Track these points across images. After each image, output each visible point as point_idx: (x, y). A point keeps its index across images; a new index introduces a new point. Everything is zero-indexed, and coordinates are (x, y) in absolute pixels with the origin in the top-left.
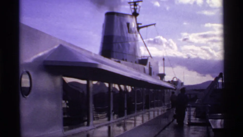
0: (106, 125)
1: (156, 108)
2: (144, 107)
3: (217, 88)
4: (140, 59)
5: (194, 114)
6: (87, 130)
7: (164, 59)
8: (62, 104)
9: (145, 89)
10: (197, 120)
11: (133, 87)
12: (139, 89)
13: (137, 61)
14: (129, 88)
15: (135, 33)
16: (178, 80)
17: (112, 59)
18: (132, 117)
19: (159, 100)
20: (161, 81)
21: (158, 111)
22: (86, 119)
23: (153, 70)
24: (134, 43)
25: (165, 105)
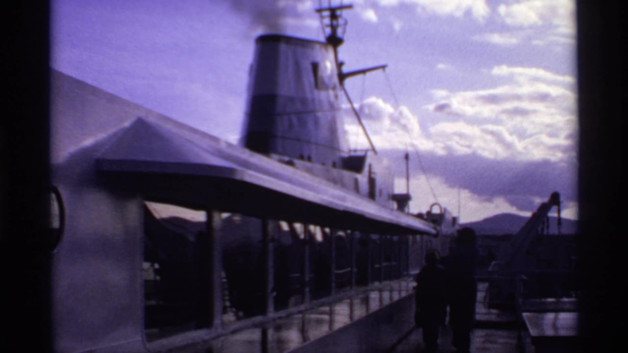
0: (256, 326)
1: (387, 283)
2: (354, 280)
3: (545, 232)
4: (346, 155)
5: (485, 297)
6: (206, 338)
7: (407, 157)
8: (142, 270)
9: (358, 234)
10: (493, 315)
11: (327, 230)
12: (341, 233)
13: (339, 162)
14: (315, 229)
15: (334, 88)
16: (443, 211)
17: (274, 156)
18: (323, 305)
19: (394, 263)
20: (399, 214)
21: (391, 290)
23: (379, 185)
24: (329, 114)
25: (409, 276)
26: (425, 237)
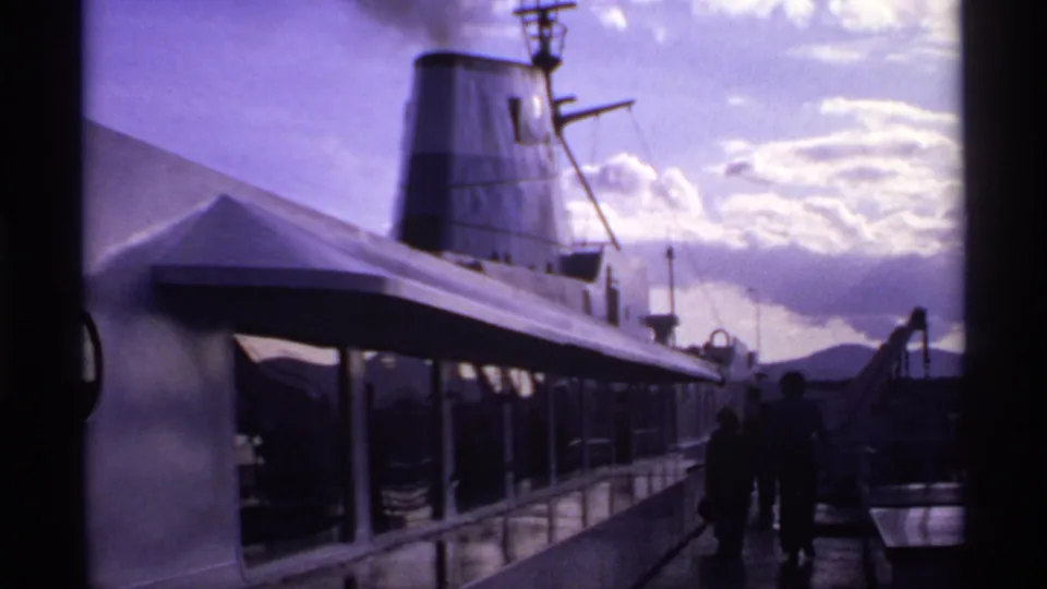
0: (426, 537)
3: (903, 374)
4: (568, 252)
6: (343, 559)
7: (670, 253)
8: (235, 448)
9: (590, 383)
10: (821, 513)
11: (540, 377)
12: (563, 382)
13: (556, 265)
14: (519, 377)
15: (547, 141)
16: (731, 342)
17: (448, 254)
19: (653, 430)
20: (659, 347)
21: (650, 476)
22: (340, 510)
23: (624, 301)
24: (540, 184)
25: (678, 450)
26: (703, 388)
